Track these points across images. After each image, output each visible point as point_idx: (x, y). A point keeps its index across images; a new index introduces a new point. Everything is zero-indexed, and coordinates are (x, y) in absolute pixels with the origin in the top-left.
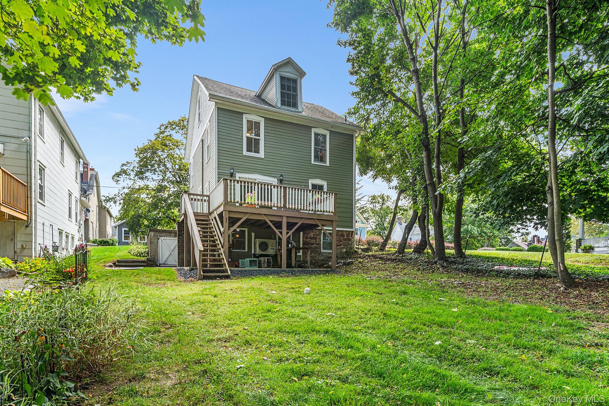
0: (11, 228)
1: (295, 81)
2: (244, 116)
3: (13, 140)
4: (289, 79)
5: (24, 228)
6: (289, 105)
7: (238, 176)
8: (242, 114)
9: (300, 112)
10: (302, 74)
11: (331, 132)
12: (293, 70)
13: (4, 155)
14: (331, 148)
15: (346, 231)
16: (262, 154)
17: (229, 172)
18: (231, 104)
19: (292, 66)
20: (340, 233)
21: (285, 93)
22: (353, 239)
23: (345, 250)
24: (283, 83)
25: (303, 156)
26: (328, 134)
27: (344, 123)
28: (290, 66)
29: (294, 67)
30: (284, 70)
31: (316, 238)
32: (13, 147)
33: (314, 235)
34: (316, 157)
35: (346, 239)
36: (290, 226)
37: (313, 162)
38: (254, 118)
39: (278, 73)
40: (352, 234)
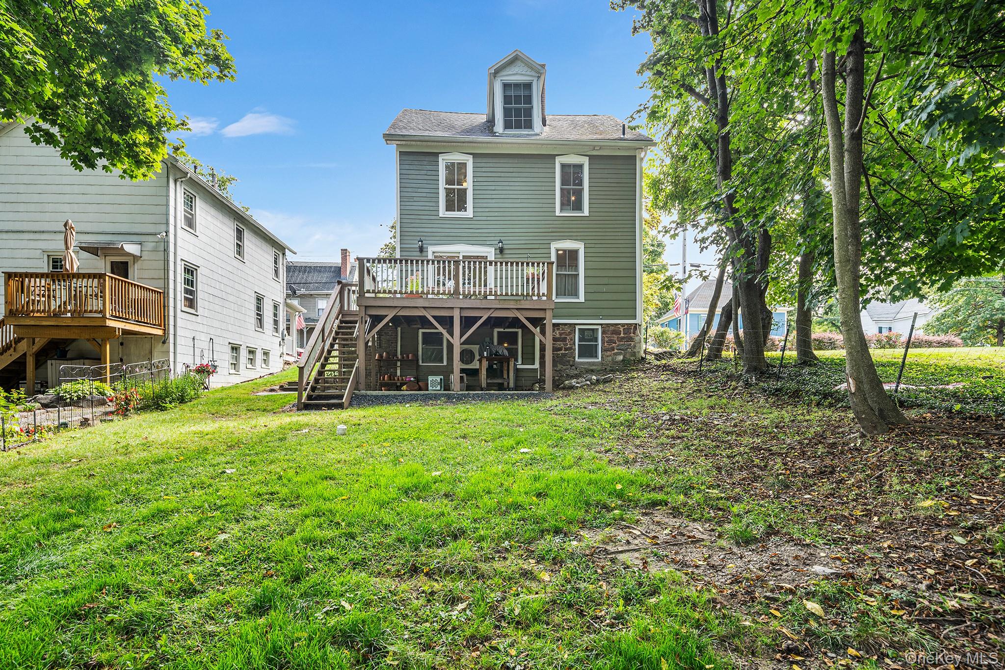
0: (148, 346)
1: (528, 86)
2: (441, 157)
3: (151, 238)
4: (517, 86)
5: (161, 344)
6: (518, 126)
7: (431, 250)
8: (436, 155)
9: (538, 135)
10: (539, 71)
11: (591, 157)
12: (526, 68)
13: (141, 257)
14: (592, 184)
15: (623, 325)
16: (469, 213)
17: (417, 246)
18: (419, 143)
19: (522, 62)
20: (612, 328)
21: (511, 109)
22: (637, 338)
23: (621, 358)
24: (508, 93)
25: (540, 205)
26: (585, 161)
27: (621, 139)
28: (519, 63)
29: (526, 64)
30: (510, 73)
31: (564, 340)
32: (150, 246)
33: (561, 334)
34: (564, 205)
35: (623, 338)
36: (467, 322)
37: (558, 213)
38: (456, 157)
39: (499, 79)
40: (635, 328)
